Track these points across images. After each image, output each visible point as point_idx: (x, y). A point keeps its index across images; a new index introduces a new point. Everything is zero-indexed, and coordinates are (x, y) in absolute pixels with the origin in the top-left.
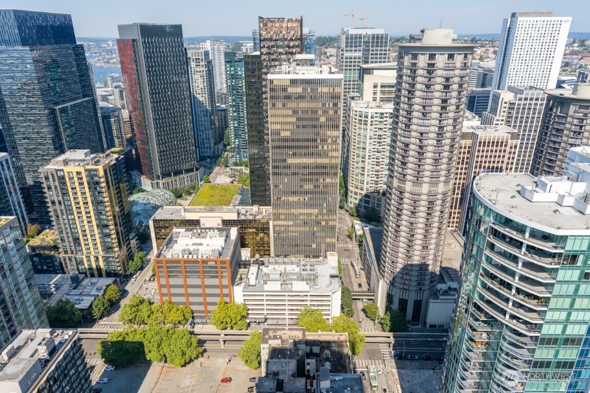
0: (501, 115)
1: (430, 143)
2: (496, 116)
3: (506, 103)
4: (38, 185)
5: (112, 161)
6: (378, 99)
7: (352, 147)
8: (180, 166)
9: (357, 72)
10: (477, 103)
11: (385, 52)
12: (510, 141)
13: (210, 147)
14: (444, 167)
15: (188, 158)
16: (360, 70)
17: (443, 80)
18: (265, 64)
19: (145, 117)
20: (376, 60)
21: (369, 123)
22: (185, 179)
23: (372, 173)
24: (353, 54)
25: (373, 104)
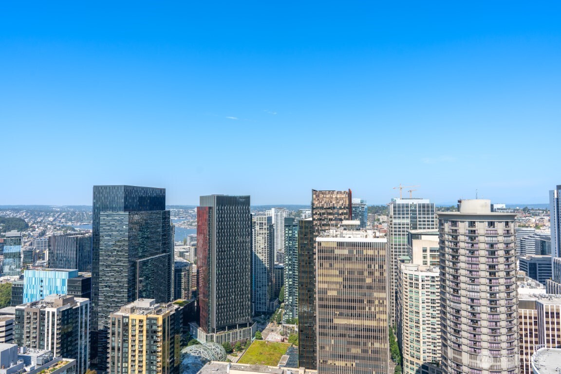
1: (484, 309)
4: (105, 331)
5: (172, 311)
6: (429, 263)
7: (405, 310)
8: (235, 320)
9: (406, 237)
10: (539, 270)
11: (433, 220)
13: (265, 303)
14: (504, 338)
15: (243, 313)
16: (408, 235)
17: (487, 246)
18: (316, 228)
19: (209, 272)
20: (424, 226)
21: (420, 286)
22: (238, 334)
23: (428, 340)
24: (401, 221)
25: (424, 268)
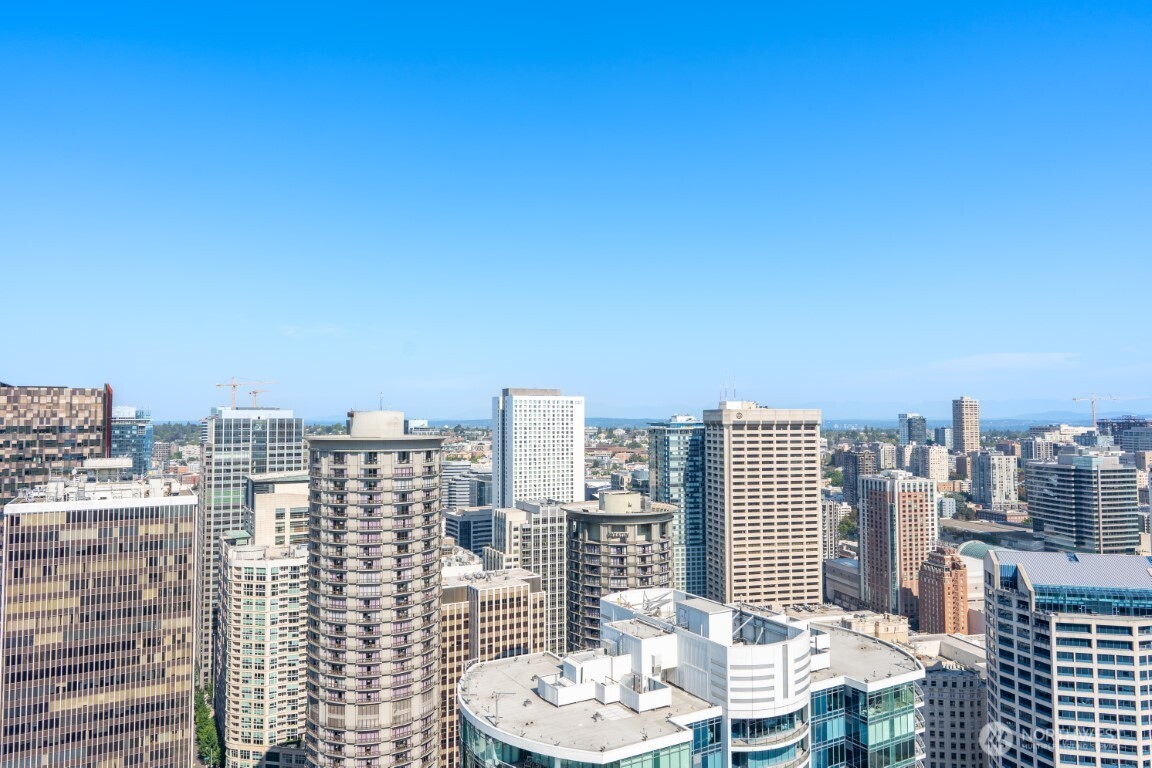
0: (512, 552)
1: (386, 614)
2: (504, 553)
3: (516, 529)
6: (287, 540)
7: (233, 646)
9: (241, 489)
10: (474, 532)
11: (298, 451)
12: (531, 596)
14: (417, 661)
16: (246, 484)
17: (396, 497)
20: (281, 466)
21: (268, 591)
23: (280, 698)
24: (233, 456)
25: (277, 551)
